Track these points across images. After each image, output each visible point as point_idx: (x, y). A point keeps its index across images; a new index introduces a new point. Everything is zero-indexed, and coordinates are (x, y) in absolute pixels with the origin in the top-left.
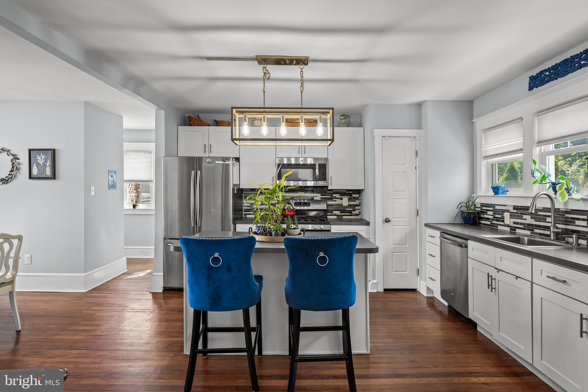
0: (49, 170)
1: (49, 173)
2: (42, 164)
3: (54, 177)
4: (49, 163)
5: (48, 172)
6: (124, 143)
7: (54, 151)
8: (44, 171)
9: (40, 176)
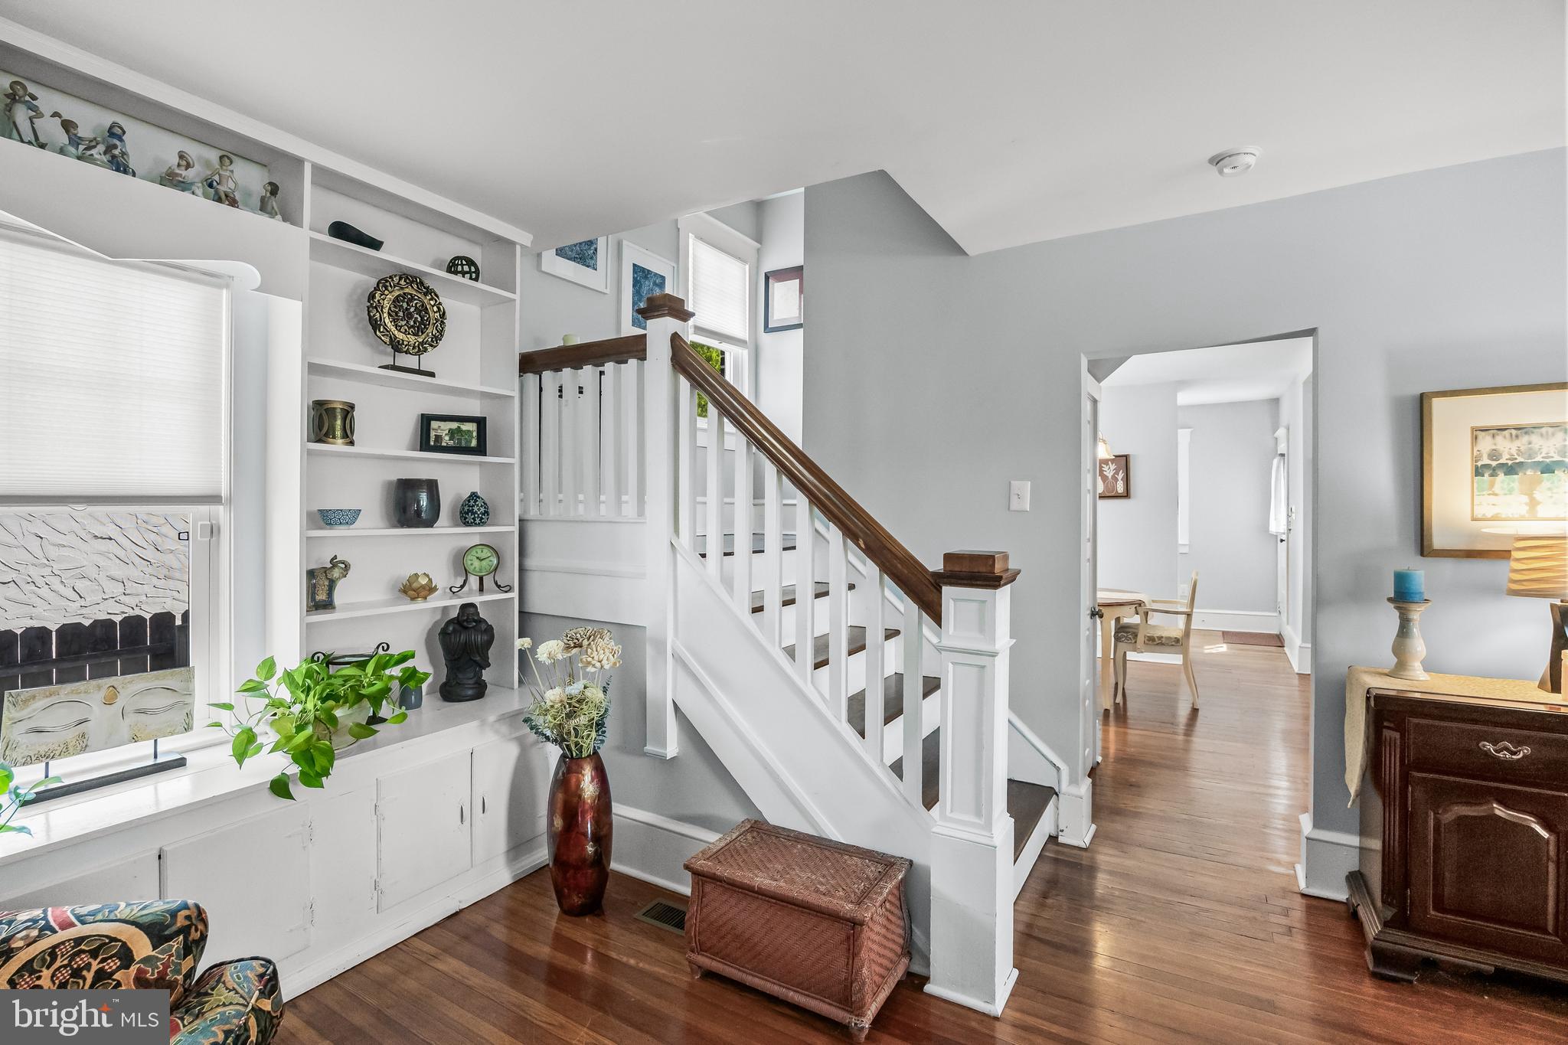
0: (1122, 485)
1: (1122, 489)
2: (1110, 477)
3: (1127, 495)
4: (1121, 475)
5: (1120, 488)
6: (1179, 431)
7: (1126, 457)
8: (1114, 487)
9: (1108, 494)
